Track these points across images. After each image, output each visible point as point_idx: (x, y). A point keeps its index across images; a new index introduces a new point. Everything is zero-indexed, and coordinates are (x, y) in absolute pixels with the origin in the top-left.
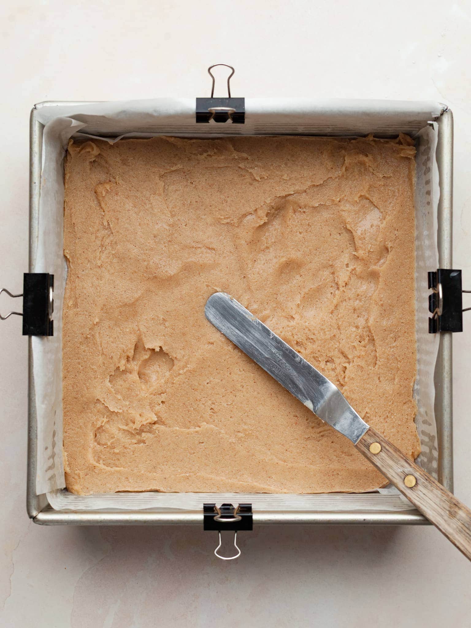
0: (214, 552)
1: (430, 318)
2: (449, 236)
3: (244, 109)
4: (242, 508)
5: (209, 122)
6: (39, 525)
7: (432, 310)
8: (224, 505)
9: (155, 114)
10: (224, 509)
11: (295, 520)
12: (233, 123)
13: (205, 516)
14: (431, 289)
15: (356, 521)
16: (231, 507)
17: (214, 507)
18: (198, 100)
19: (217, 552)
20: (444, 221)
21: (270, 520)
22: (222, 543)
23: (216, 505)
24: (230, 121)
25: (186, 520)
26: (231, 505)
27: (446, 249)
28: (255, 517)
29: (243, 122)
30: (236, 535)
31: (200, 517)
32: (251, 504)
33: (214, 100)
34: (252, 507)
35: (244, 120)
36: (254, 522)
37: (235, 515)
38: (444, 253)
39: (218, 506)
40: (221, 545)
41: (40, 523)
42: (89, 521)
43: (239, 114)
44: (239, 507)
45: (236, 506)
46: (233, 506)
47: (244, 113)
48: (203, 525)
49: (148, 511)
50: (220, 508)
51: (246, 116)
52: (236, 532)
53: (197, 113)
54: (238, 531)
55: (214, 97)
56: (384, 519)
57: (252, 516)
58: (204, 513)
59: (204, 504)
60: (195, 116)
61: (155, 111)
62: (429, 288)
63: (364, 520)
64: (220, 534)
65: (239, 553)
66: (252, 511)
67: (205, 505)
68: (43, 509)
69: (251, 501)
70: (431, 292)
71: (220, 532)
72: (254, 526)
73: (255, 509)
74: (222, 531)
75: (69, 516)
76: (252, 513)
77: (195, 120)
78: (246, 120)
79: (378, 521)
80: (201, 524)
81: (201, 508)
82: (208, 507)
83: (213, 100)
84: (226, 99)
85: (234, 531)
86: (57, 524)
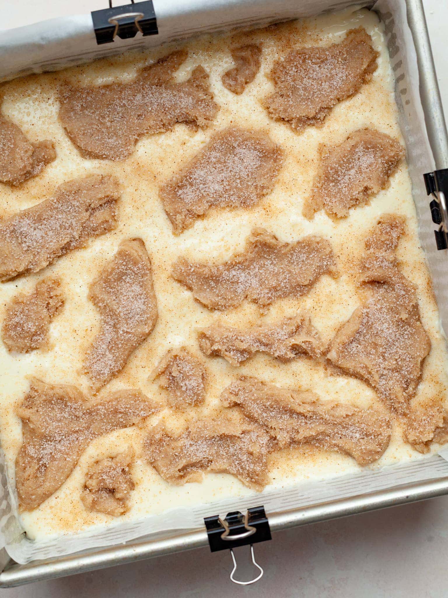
0: (230, 576)
1: (435, 231)
2: (441, 123)
3: (154, 14)
4: (252, 513)
5: (113, 41)
6: (5, 589)
7: (436, 220)
8: (229, 514)
9: (43, 43)
10: (231, 519)
11: (322, 516)
12: (144, 35)
13: (209, 535)
14: (431, 194)
15: (398, 500)
16: (239, 515)
17: (218, 520)
18: (94, 14)
19: (233, 578)
20: (432, 106)
21: (291, 522)
22: (237, 564)
23: (219, 517)
24: (139, 34)
25: (186, 545)
26: (238, 513)
27: (441, 140)
28: (272, 522)
29: (157, 33)
30: (252, 548)
31: (204, 536)
32: (263, 506)
33: (114, 11)
34: (265, 510)
35: (157, 28)
36: (271, 529)
37: (246, 526)
38: (439, 145)
39: (222, 517)
40: (237, 567)
41: (5, 586)
42: (65, 571)
43: (150, 22)
44: (249, 513)
45: (245, 513)
46: (241, 513)
47: (155, 19)
48: (209, 546)
49: (136, 542)
50: (226, 520)
51: (158, 23)
52: (251, 545)
53: (96, 30)
54: (254, 544)
55: (113, 6)
56: (431, 491)
57: (267, 523)
58: (208, 531)
59: (205, 519)
60: (94, 35)
61: (42, 39)
62: (428, 194)
63: (407, 497)
64: (232, 553)
65: (261, 572)
66: (267, 516)
67: (207, 520)
68: (5, 568)
69: (262, 503)
70: (431, 198)
71: (231, 550)
72: (272, 533)
73: (269, 511)
74: (233, 549)
75: (39, 571)
76: (267, 519)
77: (95, 41)
78: (159, 30)
79: (424, 495)
80: (205, 545)
81: (203, 524)
82: (210, 521)
83: (112, 10)
84: (129, 6)
85: (249, 545)
86: (25, 583)
